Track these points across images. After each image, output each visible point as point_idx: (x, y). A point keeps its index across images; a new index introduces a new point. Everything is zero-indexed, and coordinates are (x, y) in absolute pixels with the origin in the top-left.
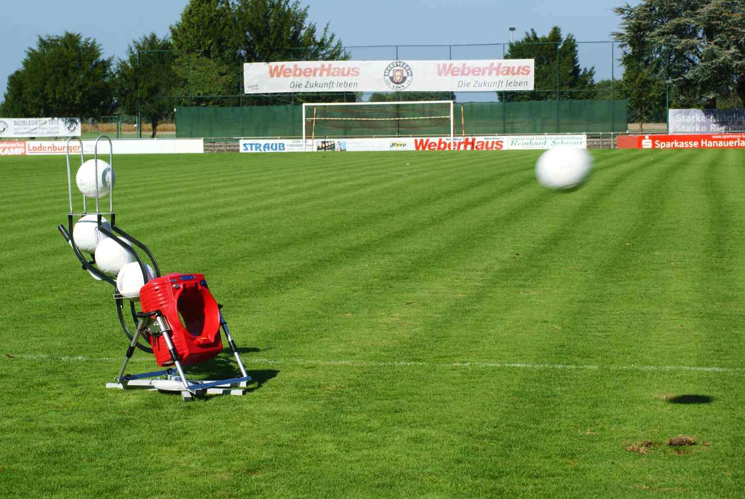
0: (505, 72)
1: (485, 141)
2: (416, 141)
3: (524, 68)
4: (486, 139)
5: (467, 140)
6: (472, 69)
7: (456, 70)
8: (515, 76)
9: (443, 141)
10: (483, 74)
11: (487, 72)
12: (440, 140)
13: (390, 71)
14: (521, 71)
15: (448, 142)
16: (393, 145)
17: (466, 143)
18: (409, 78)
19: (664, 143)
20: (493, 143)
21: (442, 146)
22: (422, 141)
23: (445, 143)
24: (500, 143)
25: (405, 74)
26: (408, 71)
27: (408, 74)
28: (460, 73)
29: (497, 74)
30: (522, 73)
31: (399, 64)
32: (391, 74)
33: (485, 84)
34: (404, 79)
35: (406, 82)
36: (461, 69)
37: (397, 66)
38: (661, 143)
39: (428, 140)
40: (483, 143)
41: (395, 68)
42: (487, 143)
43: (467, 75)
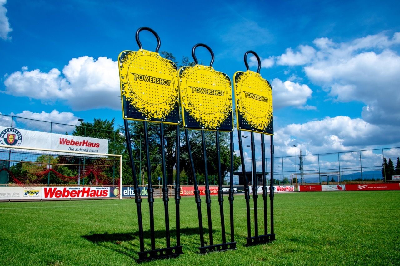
0: (89, 145)
1: (96, 190)
2: (46, 189)
3: (97, 144)
4: (97, 188)
5: (84, 189)
6: (75, 142)
7: (68, 142)
8: (94, 147)
9: (67, 190)
10: (80, 145)
11: (82, 144)
12: (65, 189)
13: (5, 134)
14: (96, 145)
15: (70, 191)
16: (28, 192)
17: (84, 191)
18: (19, 141)
19: (188, 191)
20: (101, 191)
21: (66, 194)
22: (50, 189)
23: (68, 191)
24: (106, 192)
25: (17, 138)
26: (19, 136)
27: (19, 138)
28: (70, 144)
29: (86, 146)
30: (96, 147)
31: (12, 130)
32: (6, 136)
33: (81, 150)
34: (16, 141)
35: (17, 144)
36: (71, 141)
37: (11, 131)
38: (187, 191)
39: (55, 189)
40: (95, 191)
41: (8, 133)
42: (98, 191)
43: (73, 145)
